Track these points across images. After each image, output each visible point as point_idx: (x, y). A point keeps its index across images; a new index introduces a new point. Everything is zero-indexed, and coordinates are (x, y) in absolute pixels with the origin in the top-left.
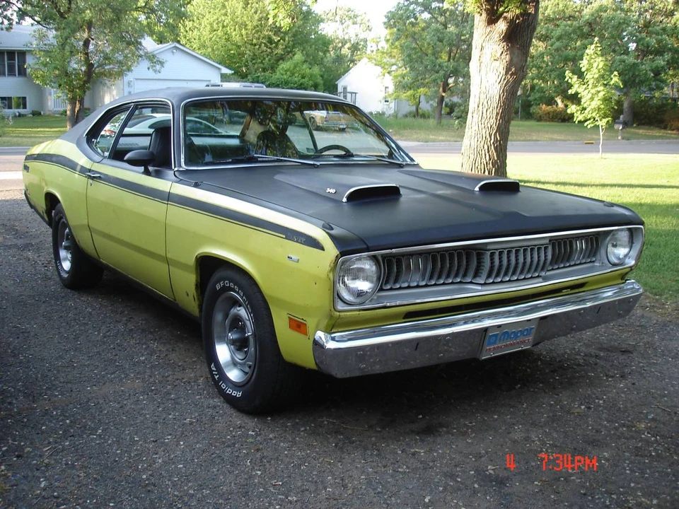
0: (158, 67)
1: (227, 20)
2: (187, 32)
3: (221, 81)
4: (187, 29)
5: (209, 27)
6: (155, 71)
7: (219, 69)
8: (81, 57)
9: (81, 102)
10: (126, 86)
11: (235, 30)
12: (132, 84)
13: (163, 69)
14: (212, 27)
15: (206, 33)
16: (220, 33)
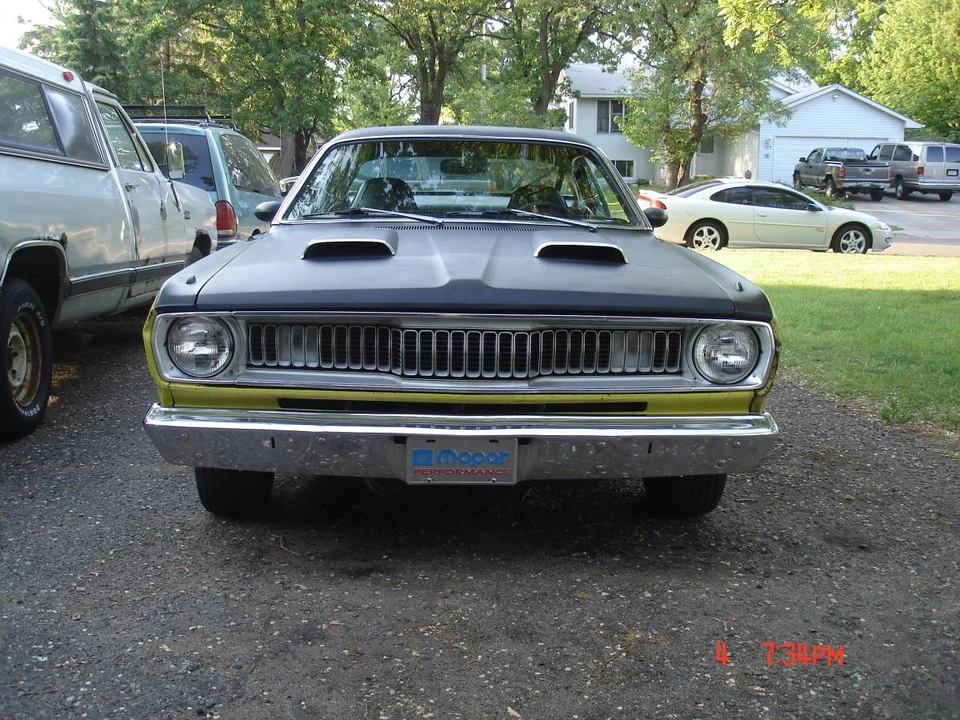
0: (783, 119)
1: (930, 51)
2: (871, 68)
3: (905, 140)
4: (872, 64)
5: (902, 62)
6: (778, 124)
7: (903, 122)
8: (689, 106)
9: (687, 167)
10: (762, 148)
11: (941, 65)
12: (771, 142)
13: (789, 123)
14: (908, 59)
15: (898, 69)
16: (918, 69)
